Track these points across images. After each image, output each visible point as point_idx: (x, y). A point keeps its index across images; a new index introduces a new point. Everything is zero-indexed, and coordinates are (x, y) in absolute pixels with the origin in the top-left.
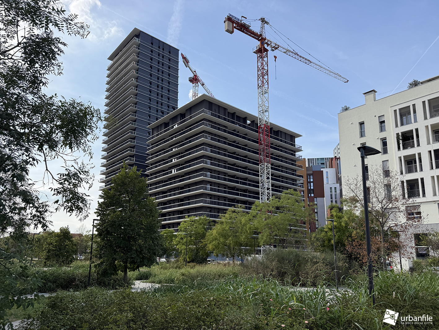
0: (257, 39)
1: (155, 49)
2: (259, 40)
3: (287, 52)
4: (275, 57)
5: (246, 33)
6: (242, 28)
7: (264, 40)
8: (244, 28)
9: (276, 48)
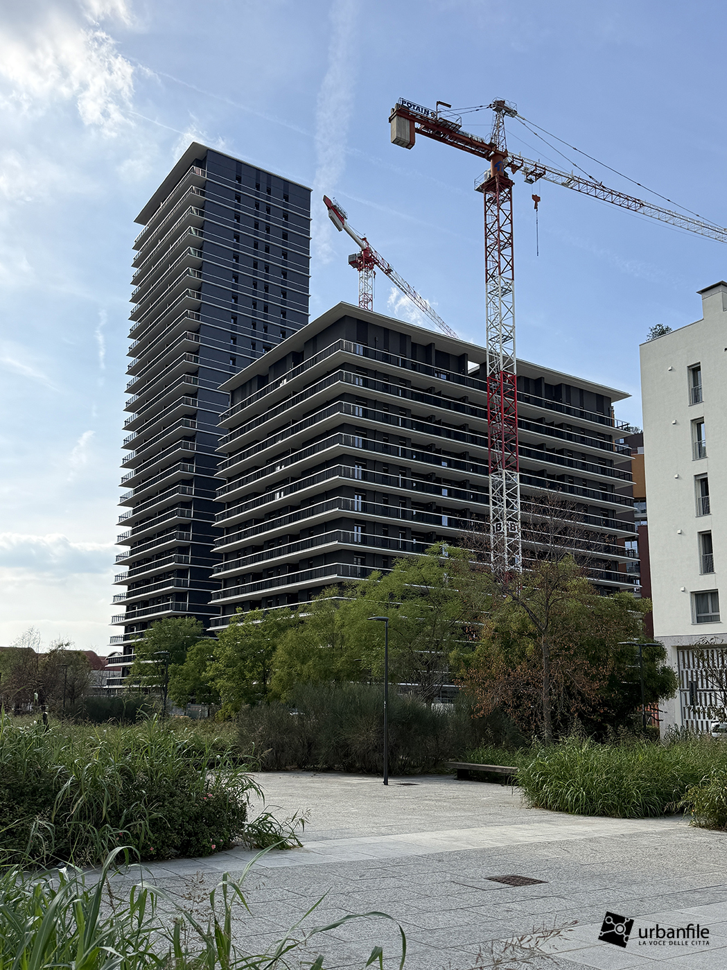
0: (483, 156)
1: (248, 192)
2: (489, 159)
3: (571, 182)
4: (536, 199)
5: (451, 144)
6: (439, 133)
7: (502, 158)
8: (443, 131)
9: (536, 174)
